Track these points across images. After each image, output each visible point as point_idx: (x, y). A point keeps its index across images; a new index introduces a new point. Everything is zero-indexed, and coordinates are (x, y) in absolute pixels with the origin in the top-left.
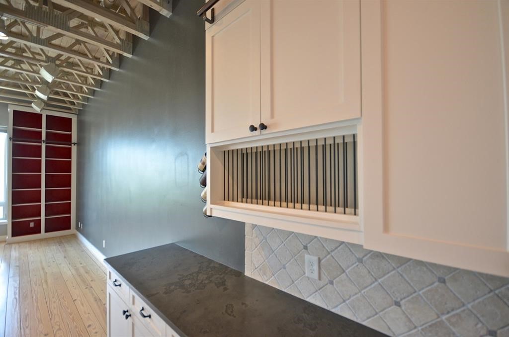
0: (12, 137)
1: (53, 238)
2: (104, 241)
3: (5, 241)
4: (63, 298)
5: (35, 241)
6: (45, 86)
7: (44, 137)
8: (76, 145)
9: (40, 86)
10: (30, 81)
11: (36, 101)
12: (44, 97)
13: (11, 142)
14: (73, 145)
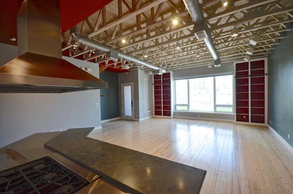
0: (235, 76)
1: (255, 126)
2: (289, 135)
3: (234, 123)
4: (264, 157)
5: (246, 125)
6: (251, 48)
7: (250, 74)
8: (267, 75)
9: (249, 49)
10: (244, 48)
11: (246, 56)
12: (251, 54)
13: (236, 78)
14: (265, 75)
